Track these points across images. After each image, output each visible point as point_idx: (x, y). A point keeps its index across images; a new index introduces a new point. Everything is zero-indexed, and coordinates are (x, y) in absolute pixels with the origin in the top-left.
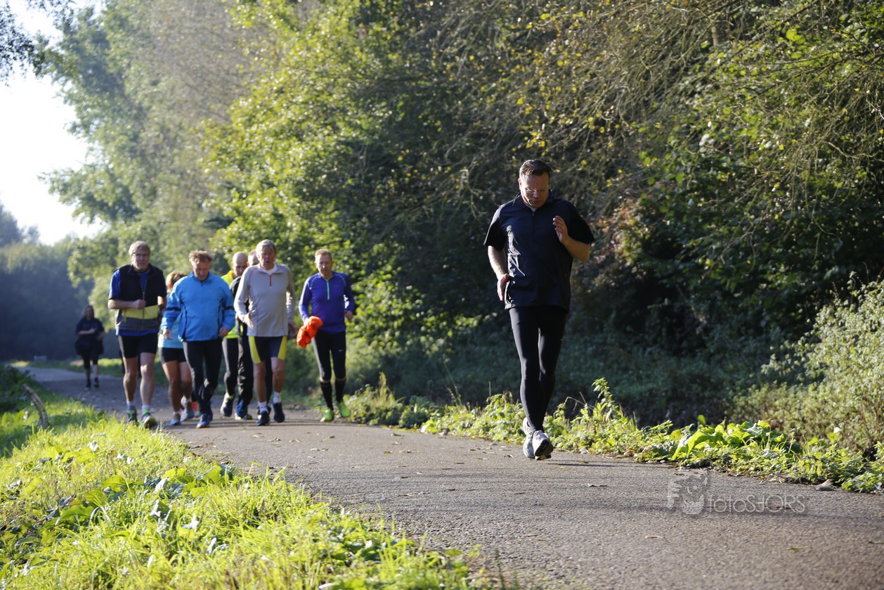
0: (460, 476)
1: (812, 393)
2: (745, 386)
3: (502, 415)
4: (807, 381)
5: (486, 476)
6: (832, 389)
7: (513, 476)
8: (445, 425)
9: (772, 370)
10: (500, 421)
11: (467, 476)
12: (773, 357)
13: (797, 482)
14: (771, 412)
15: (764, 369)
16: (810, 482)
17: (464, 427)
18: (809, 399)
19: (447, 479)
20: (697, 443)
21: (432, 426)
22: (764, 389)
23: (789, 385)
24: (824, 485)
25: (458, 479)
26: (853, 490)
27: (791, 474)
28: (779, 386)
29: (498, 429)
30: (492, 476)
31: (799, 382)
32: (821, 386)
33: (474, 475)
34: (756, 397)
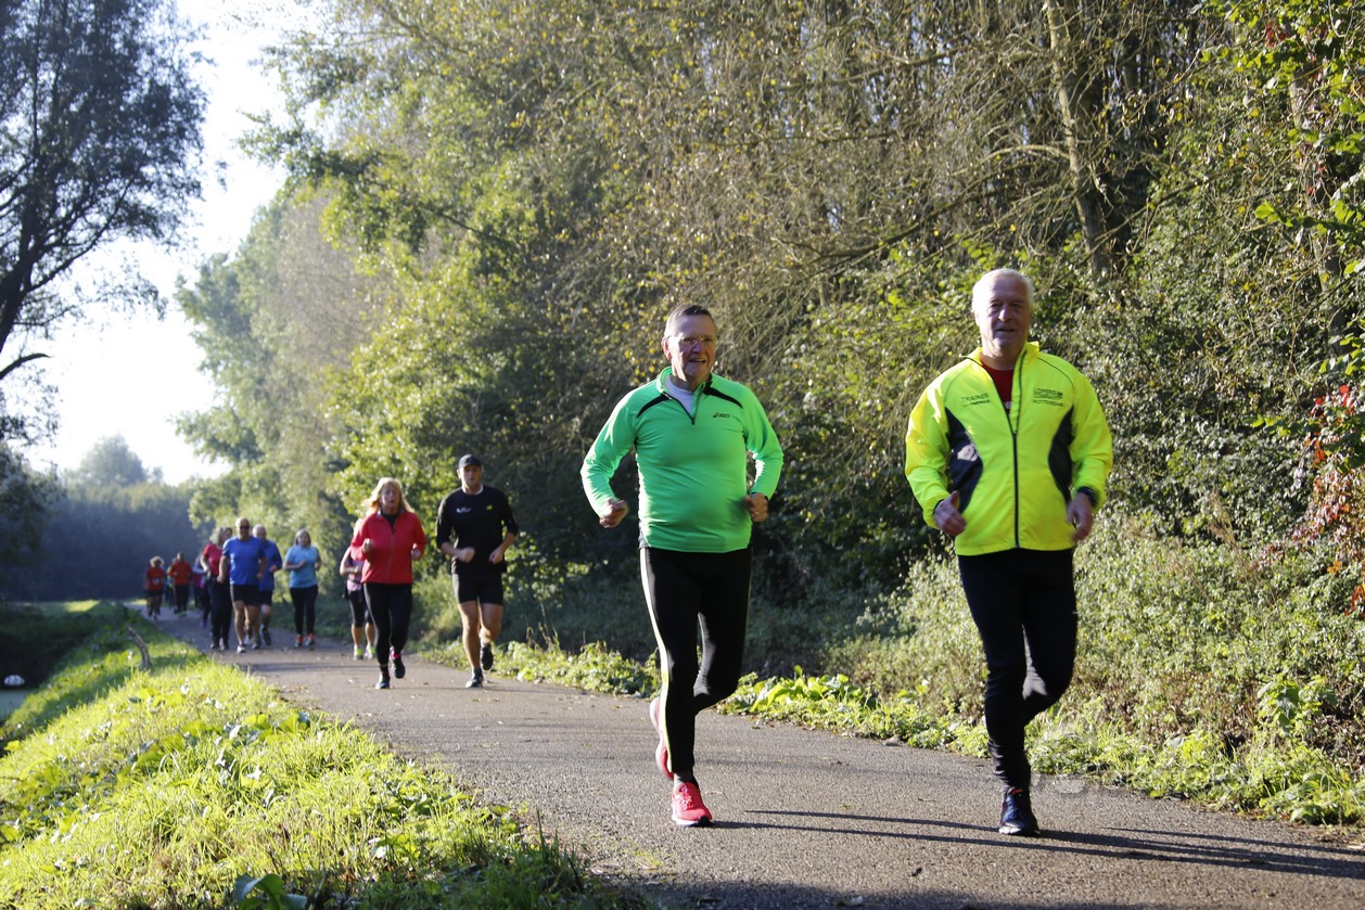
0: (541, 726)
1: (903, 646)
2: (841, 638)
3: (595, 663)
4: (899, 635)
5: (565, 727)
6: (922, 643)
7: (593, 727)
8: (541, 673)
9: (865, 622)
10: (593, 670)
11: (546, 726)
12: (868, 609)
13: (867, 737)
14: (864, 664)
15: (859, 621)
16: (879, 737)
17: (559, 675)
18: (900, 651)
19: (526, 729)
20: (777, 696)
21: (528, 673)
22: (858, 642)
23: (882, 638)
24: (892, 740)
25: (538, 729)
26: (918, 745)
27: (862, 729)
28: (872, 638)
29: (590, 678)
30: (572, 726)
31: (892, 635)
32: (912, 640)
33: (555, 726)
34: (851, 648)
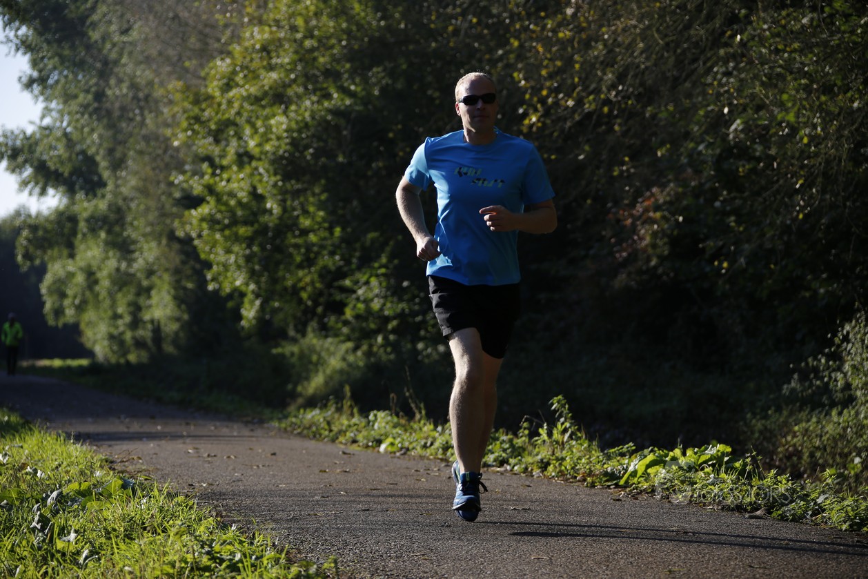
0: (385, 496)
1: (835, 419)
2: (765, 409)
4: (833, 404)
5: (411, 497)
6: (857, 414)
9: (793, 390)
11: (391, 496)
12: (796, 376)
13: (733, 510)
14: (789, 438)
15: (785, 389)
16: (746, 510)
17: (425, 446)
19: (368, 499)
21: (392, 444)
22: (785, 413)
23: (812, 410)
24: (758, 513)
25: (381, 499)
26: (783, 518)
28: (801, 409)
30: (419, 497)
31: (823, 405)
32: (845, 411)
33: (400, 496)
34: (775, 419)
